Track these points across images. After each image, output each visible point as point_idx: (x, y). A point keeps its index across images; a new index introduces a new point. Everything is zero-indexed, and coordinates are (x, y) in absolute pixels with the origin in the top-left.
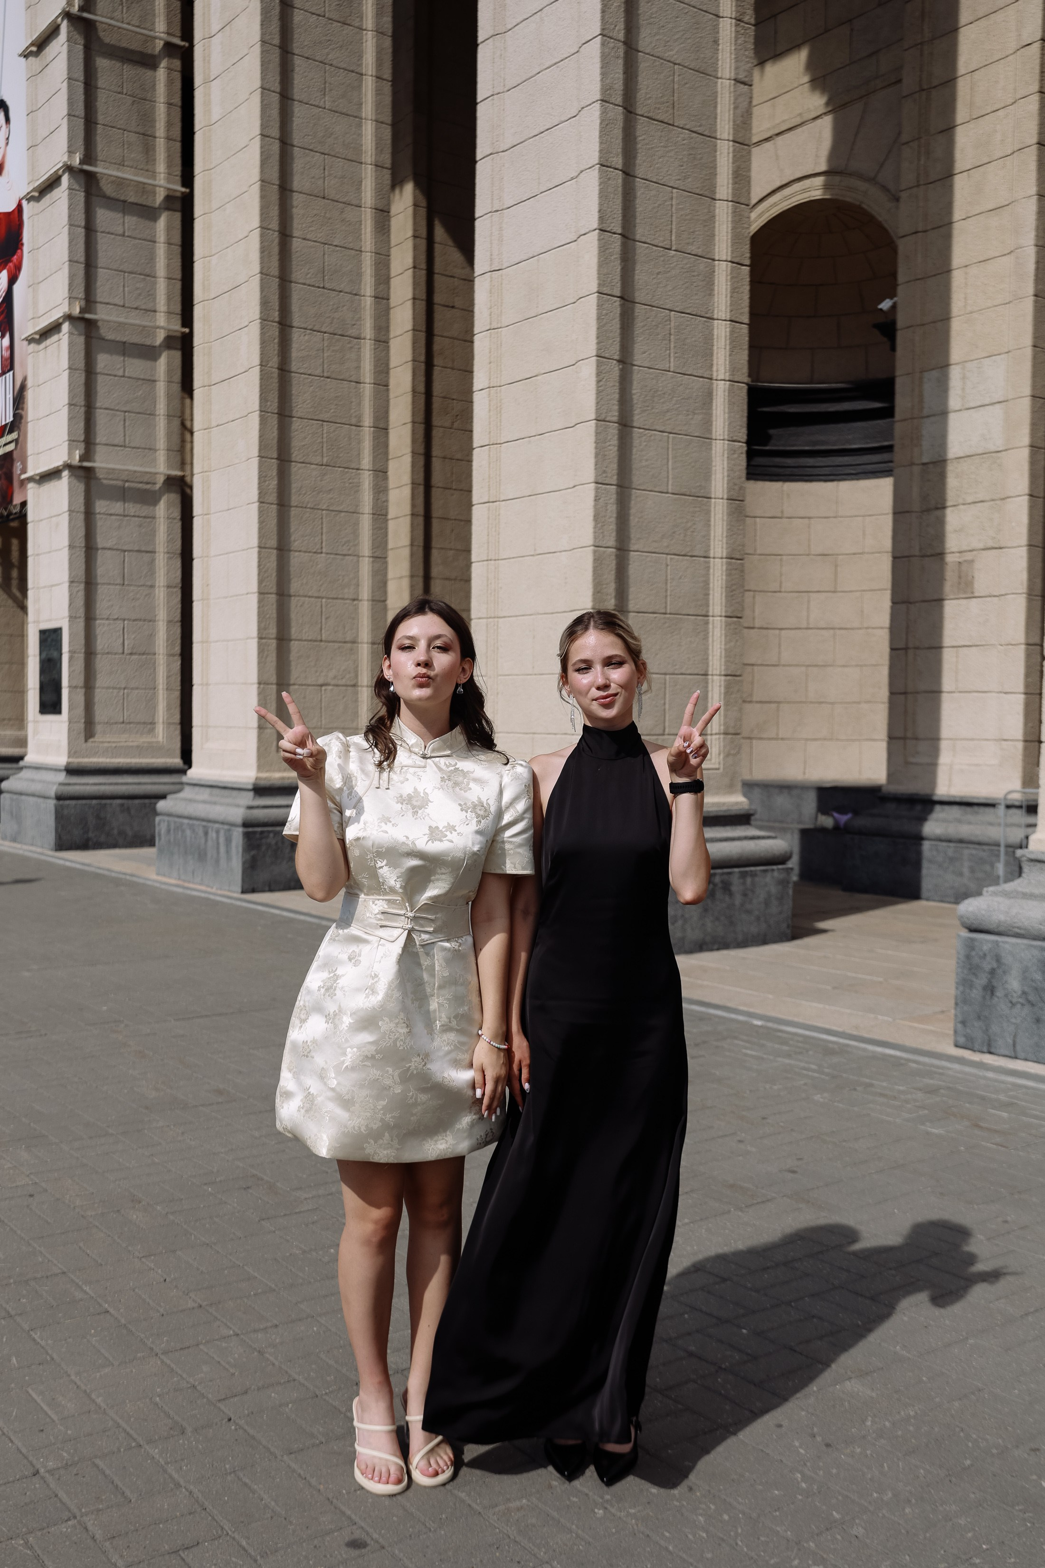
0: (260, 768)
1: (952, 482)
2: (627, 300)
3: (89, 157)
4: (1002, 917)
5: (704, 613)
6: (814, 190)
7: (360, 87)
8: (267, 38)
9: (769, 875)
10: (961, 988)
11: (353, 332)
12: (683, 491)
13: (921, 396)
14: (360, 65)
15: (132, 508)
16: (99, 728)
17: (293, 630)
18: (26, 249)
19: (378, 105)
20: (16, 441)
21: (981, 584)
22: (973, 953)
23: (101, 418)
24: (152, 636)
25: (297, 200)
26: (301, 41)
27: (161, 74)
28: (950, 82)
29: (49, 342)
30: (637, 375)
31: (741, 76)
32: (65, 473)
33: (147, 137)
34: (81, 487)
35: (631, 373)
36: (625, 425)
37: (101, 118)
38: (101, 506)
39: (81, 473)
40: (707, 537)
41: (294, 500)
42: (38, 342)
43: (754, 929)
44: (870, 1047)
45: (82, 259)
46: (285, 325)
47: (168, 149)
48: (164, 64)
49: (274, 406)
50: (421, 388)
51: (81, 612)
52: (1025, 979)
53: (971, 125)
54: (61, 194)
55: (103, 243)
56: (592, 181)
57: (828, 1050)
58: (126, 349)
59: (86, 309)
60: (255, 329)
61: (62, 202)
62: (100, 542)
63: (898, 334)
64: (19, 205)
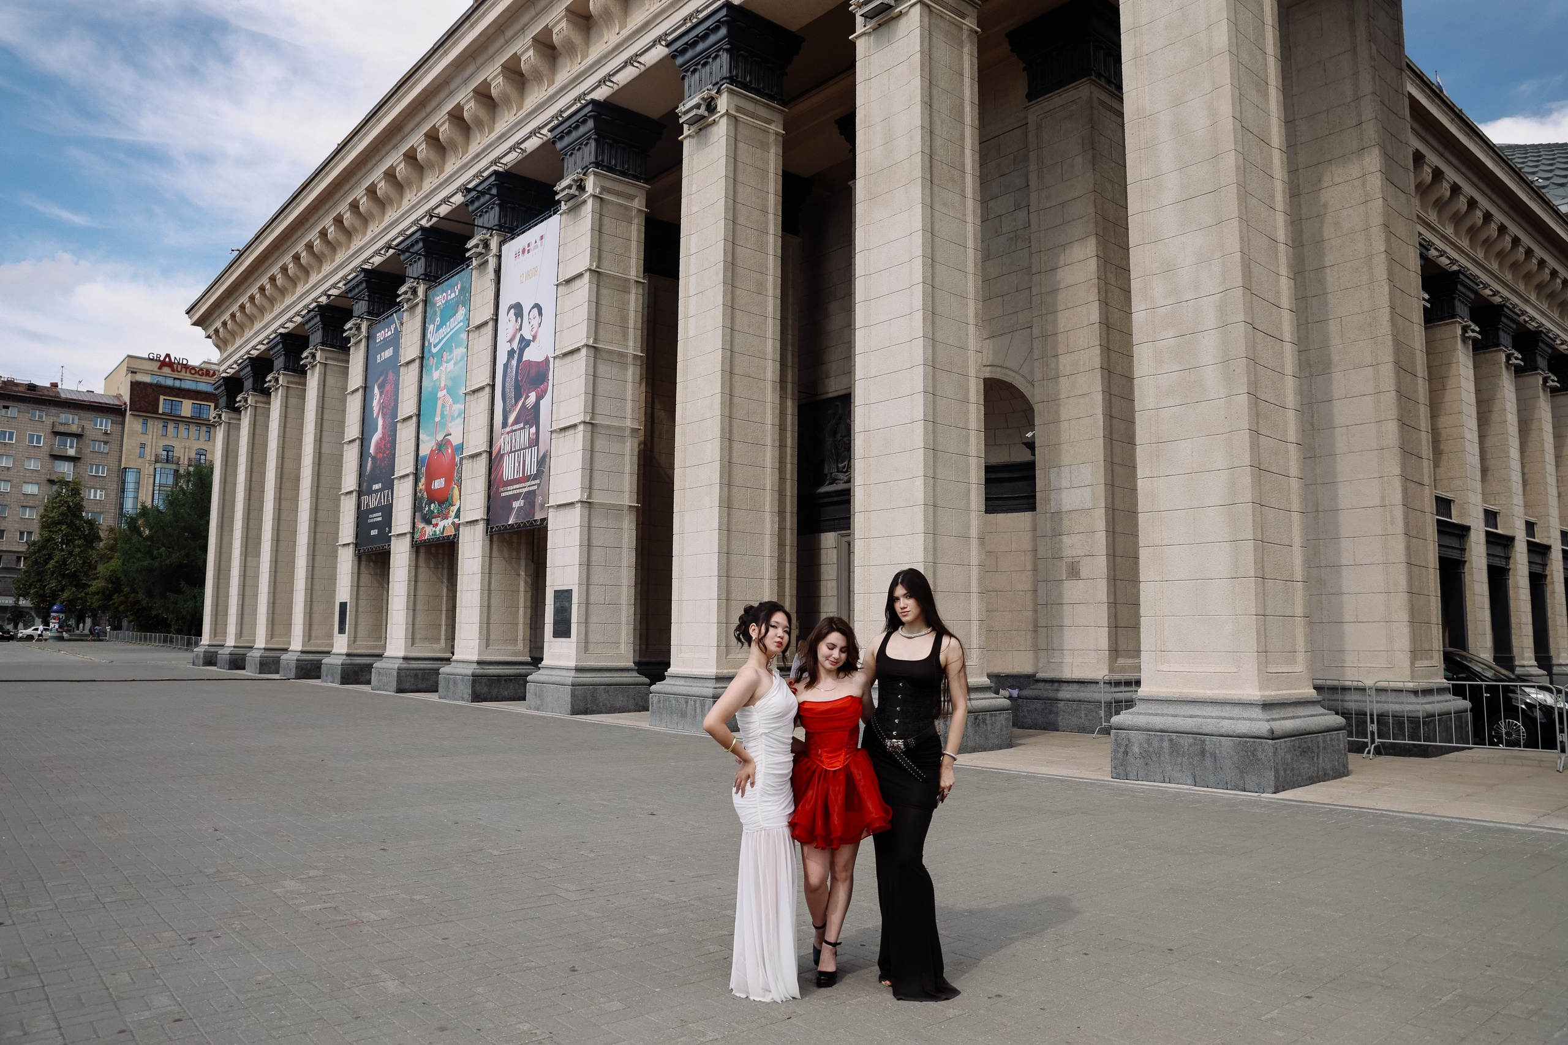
0: (718, 667)
1: (1067, 522)
2: (935, 450)
3: (596, 340)
5: (969, 591)
7: (766, 323)
8: (725, 303)
9: (1002, 716)
10: (1113, 755)
11: (761, 442)
12: (959, 536)
14: (766, 313)
16: (592, 645)
17: (733, 595)
18: (550, 381)
19: (773, 331)
20: (539, 485)
21: (1085, 573)
22: (1118, 738)
23: (597, 475)
24: (618, 594)
25: (736, 378)
26: (739, 303)
27: (633, 295)
28: (1055, 333)
29: (566, 434)
30: (940, 484)
31: (978, 349)
32: (576, 506)
33: (625, 328)
34: (586, 512)
35: (938, 482)
36: (936, 506)
37: (604, 319)
38: (596, 523)
39: (588, 506)
40: (969, 556)
41: (735, 529)
42: (559, 433)
43: (997, 742)
45: (591, 392)
46: (731, 440)
47: (634, 334)
48: (634, 290)
51: (585, 581)
52: (1140, 748)
54: (580, 357)
55: (601, 383)
56: (920, 398)
58: (610, 438)
59: (592, 418)
60: (717, 443)
61: (581, 361)
62: (594, 542)
63: (1036, 449)
64: (547, 359)
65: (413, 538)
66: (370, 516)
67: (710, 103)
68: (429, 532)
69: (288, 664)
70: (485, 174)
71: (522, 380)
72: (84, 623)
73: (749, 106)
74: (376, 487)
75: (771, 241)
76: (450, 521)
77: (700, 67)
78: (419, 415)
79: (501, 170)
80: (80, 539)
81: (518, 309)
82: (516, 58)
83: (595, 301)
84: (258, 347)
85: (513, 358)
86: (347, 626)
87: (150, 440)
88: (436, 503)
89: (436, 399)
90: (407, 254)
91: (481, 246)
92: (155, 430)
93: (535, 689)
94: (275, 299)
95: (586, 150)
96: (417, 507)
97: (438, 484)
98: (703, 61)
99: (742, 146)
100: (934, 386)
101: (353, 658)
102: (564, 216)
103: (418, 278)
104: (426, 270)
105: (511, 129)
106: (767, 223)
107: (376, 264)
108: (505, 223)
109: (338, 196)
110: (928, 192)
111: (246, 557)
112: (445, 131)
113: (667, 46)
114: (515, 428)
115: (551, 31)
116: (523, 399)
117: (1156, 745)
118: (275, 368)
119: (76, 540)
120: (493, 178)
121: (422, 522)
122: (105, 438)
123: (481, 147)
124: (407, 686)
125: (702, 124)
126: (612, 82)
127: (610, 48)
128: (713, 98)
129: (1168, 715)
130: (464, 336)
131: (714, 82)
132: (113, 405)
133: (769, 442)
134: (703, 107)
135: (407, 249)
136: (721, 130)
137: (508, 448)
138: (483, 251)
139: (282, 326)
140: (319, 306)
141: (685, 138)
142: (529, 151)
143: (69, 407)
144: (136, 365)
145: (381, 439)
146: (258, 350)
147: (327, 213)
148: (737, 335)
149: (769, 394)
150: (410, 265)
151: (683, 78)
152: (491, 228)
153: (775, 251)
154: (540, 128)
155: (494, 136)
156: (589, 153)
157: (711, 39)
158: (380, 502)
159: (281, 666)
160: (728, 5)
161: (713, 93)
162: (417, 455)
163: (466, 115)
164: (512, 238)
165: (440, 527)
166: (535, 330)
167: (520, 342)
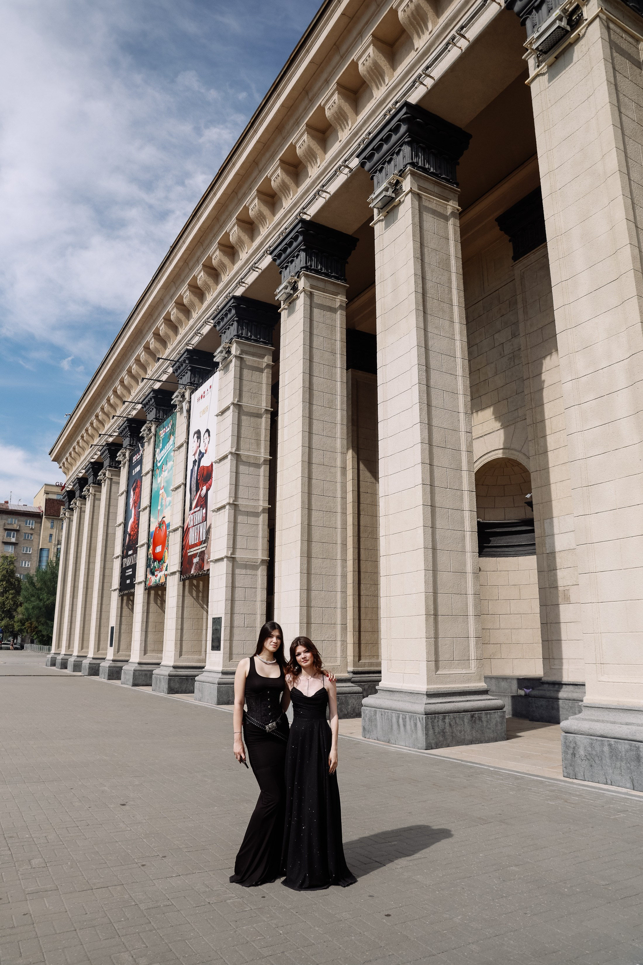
1: (558, 560)
2: (433, 506)
3: (238, 449)
4: (576, 728)
5: (466, 615)
6: (499, 454)
7: (336, 427)
8: (304, 414)
9: (496, 714)
10: (564, 754)
11: (334, 510)
12: (456, 571)
13: (544, 528)
15: (249, 572)
16: (234, 656)
18: (213, 479)
19: (342, 433)
20: (206, 547)
21: (573, 599)
22: (567, 741)
23: (239, 539)
24: (255, 620)
25: (314, 466)
26: (315, 415)
27: (264, 419)
28: (543, 421)
29: (220, 512)
30: (438, 532)
31: (468, 431)
32: (225, 560)
33: (258, 441)
34: (231, 565)
35: (436, 531)
36: (434, 549)
37: (242, 436)
38: (237, 571)
39: (231, 559)
40: (466, 587)
41: (313, 571)
42: (216, 512)
43: (492, 735)
44: (532, 777)
45: (234, 483)
46: (310, 509)
47: (265, 444)
48: (264, 416)
49: (306, 538)
50: (356, 523)
51: (229, 611)
52: (585, 750)
53: (552, 435)
54: (228, 461)
55: (241, 477)
56: (419, 468)
57: (517, 778)
58: (248, 514)
59: (235, 501)
61: (228, 463)
62: (237, 584)
63: (534, 506)
64: (212, 465)
65: (146, 584)
66: (127, 571)
67: (293, 285)
68: (153, 580)
69: (85, 666)
70: (182, 352)
71: (200, 478)
73: (321, 285)
74: (130, 552)
75: (339, 372)
76: (163, 572)
77: (290, 264)
78: (150, 507)
79: (191, 348)
80: (12, 589)
81: (198, 434)
82: (195, 279)
83: (237, 424)
84: (81, 471)
85: (195, 465)
86: (114, 642)
87: (55, 532)
88: (157, 561)
89: (158, 495)
90: (147, 407)
91: (180, 397)
92: (58, 526)
93: (199, 686)
95: (232, 328)
96: (148, 565)
98: (291, 259)
99: (314, 310)
100: (431, 459)
101: (116, 663)
102: (221, 372)
103: (152, 421)
104: (156, 415)
105: (195, 322)
106: (335, 360)
107: (134, 415)
108: (194, 381)
109: (113, 377)
112: (163, 329)
113: (271, 254)
115: (211, 258)
116: (200, 491)
117: (598, 749)
118: (89, 484)
119: (10, 590)
120: (186, 354)
121: (150, 574)
122: (31, 532)
123: (181, 336)
124: (140, 682)
125: (291, 300)
126: (244, 283)
127: (243, 263)
128: (295, 282)
129: (607, 722)
130: (172, 454)
131: (296, 271)
132: (36, 512)
134: (290, 288)
135: (147, 404)
136: (301, 302)
137: (192, 524)
138: (181, 399)
139: (92, 458)
140: (108, 444)
141: (282, 310)
142: (204, 334)
143: (13, 514)
144: (50, 489)
145: (133, 522)
146: (82, 473)
147: (110, 387)
148: (314, 437)
150: (148, 413)
151: (281, 273)
152: (186, 385)
153: (342, 379)
154: (209, 319)
155: (187, 328)
156: (233, 330)
157: (295, 244)
158: (131, 562)
159: (83, 667)
160: (302, 221)
161: (296, 278)
162: (149, 532)
163: (172, 318)
164: (196, 389)
165: (158, 577)
166: (206, 446)
167: (199, 455)
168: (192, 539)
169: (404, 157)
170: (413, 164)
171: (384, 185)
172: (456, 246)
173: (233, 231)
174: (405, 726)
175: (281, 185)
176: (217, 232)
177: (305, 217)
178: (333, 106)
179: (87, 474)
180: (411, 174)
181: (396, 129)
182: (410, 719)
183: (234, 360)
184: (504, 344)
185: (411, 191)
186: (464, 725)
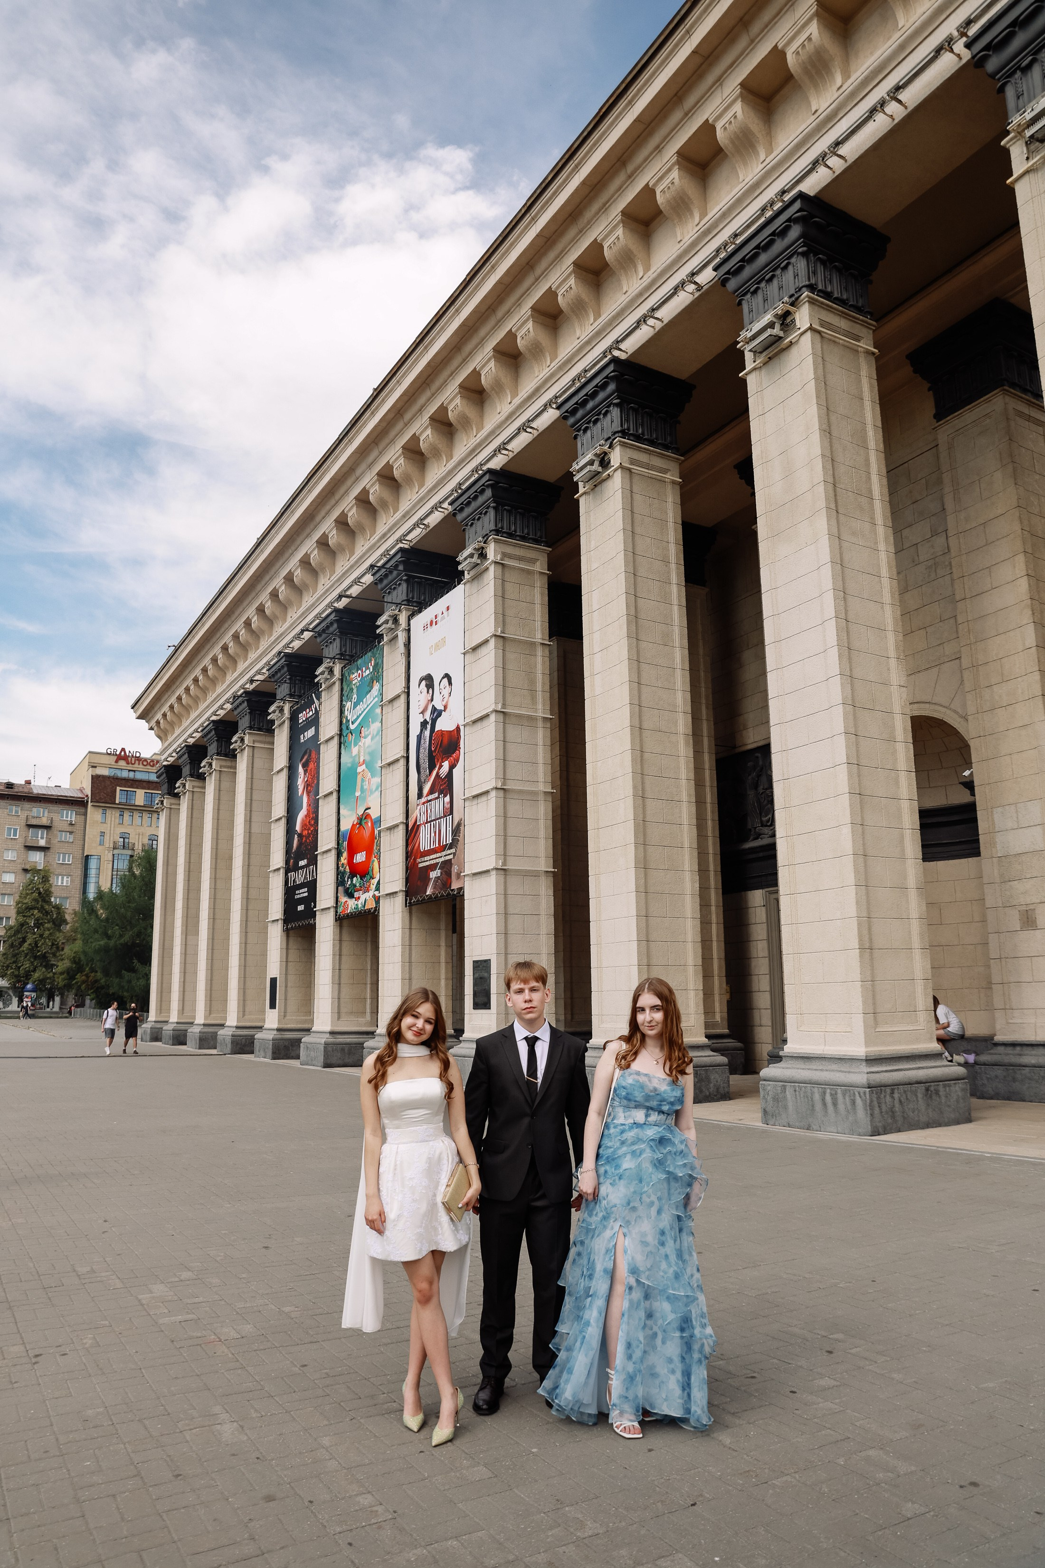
1: (1017, 867)
2: (862, 795)
3: (504, 706)
5: (910, 947)
7: (675, 675)
8: (631, 658)
9: (957, 1085)
11: (677, 799)
12: (895, 885)
13: (993, 820)
14: (674, 664)
18: (461, 750)
19: (683, 682)
20: (454, 854)
21: (1040, 923)
23: (511, 841)
25: (646, 734)
26: (645, 656)
27: (539, 659)
28: (987, 662)
29: (479, 801)
30: (869, 831)
31: (903, 684)
32: (492, 873)
33: (533, 691)
34: (502, 880)
35: (867, 830)
36: (866, 855)
37: (510, 685)
38: (512, 890)
39: (502, 872)
40: (908, 908)
41: (652, 890)
42: (472, 800)
43: (953, 1116)
45: (502, 758)
46: (645, 798)
47: (543, 697)
48: (540, 654)
51: (503, 950)
53: (1004, 684)
54: (489, 723)
55: (512, 748)
56: (841, 740)
59: (504, 784)
60: (630, 801)
61: (490, 727)
62: (511, 910)
63: (976, 789)
64: (458, 728)
65: (336, 912)
66: (297, 892)
67: (603, 459)
68: (351, 905)
69: (224, 1039)
70: (392, 553)
71: (435, 750)
72: (54, 1001)
73: (643, 457)
74: (302, 863)
75: (675, 591)
76: (371, 893)
77: (591, 425)
78: (339, 791)
79: (406, 546)
80: (49, 922)
81: (429, 680)
82: (415, 438)
83: (502, 666)
84: (193, 735)
85: (426, 729)
86: (277, 1001)
87: (109, 829)
88: (358, 876)
90: (324, 636)
91: (390, 622)
92: (113, 819)
94: (208, 689)
95: (486, 519)
96: (340, 881)
97: (360, 858)
98: (594, 417)
99: (637, 497)
100: (856, 726)
101: (283, 1033)
102: (468, 585)
103: (334, 658)
104: (341, 650)
105: (414, 506)
106: (669, 572)
107: (297, 648)
108: (413, 598)
109: (259, 587)
110: (834, 522)
111: (186, 935)
112: (353, 515)
113: (558, 408)
114: (430, 797)
115: (446, 409)
116: (437, 769)
118: (209, 754)
119: (46, 923)
120: (399, 555)
121: (345, 896)
122: (70, 829)
123: (387, 527)
124: (334, 1060)
125: (597, 481)
126: (507, 450)
127: (503, 418)
128: (605, 453)
130: (378, 710)
131: (606, 437)
132: (77, 798)
133: (684, 797)
134: (596, 463)
135: (324, 631)
136: (616, 483)
137: (423, 819)
138: (393, 626)
139: (214, 714)
140: (247, 693)
141: (580, 496)
142: (432, 526)
143: (40, 801)
144: (96, 760)
145: (306, 816)
146: (193, 737)
147: (250, 603)
148: (644, 689)
149: (682, 747)
150: (326, 646)
151: (576, 437)
152: (400, 604)
153: (679, 601)
154: (441, 503)
155: (398, 515)
156: (488, 521)
157: (601, 396)
158: (305, 878)
159: (219, 1041)
160: (615, 360)
161: (606, 448)
162: (339, 830)
163: (372, 498)
164: (420, 611)
165: (362, 900)
166: (445, 700)
167: (433, 712)
168: (425, 840)
169: (796, 276)
170: (811, 288)
171: (768, 318)
172: (873, 410)
173: (486, 369)
174: (835, 1104)
175: (573, 303)
176: (457, 369)
177: (616, 353)
178: (669, 188)
179: (205, 740)
180: (809, 302)
181: (782, 233)
182: (844, 1095)
183: (492, 568)
184: (919, 545)
185: (811, 328)
186: (918, 1101)
